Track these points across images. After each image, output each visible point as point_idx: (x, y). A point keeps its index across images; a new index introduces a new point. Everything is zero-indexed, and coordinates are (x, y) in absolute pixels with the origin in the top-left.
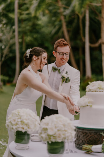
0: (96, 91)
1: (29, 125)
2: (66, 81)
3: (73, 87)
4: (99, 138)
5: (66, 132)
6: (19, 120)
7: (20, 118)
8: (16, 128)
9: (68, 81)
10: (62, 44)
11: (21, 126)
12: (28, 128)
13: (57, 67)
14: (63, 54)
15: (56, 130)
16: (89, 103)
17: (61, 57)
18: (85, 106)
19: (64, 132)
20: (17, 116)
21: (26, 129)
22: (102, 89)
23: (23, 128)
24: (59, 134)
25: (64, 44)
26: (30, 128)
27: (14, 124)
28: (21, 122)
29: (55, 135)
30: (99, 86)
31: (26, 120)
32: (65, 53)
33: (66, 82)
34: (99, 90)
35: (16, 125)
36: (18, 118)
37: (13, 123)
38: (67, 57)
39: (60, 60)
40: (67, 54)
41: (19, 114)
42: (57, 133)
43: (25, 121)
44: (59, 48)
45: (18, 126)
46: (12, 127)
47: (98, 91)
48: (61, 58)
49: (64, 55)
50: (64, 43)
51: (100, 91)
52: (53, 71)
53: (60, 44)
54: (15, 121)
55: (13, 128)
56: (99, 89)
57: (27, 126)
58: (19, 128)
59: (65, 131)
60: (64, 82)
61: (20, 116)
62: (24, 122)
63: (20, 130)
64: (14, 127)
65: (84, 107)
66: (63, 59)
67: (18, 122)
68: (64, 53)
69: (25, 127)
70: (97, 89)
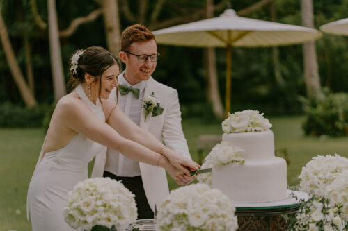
0: (246, 131)
1: (120, 212)
2: (153, 113)
3: (168, 124)
4: (265, 227)
5: (226, 220)
6: (100, 203)
7: (100, 199)
8: (93, 221)
9: (158, 112)
10: (143, 37)
11: (104, 215)
12: (119, 218)
13: (129, 85)
14: (146, 57)
15: (205, 216)
16: (236, 157)
17: (142, 64)
18: (229, 163)
19: (221, 219)
20: (92, 195)
21: (115, 221)
22: (259, 126)
23: (109, 220)
24: (213, 224)
25: (146, 36)
26: (124, 218)
27: (89, 212)
28: (104, 205)
29: (203, 228)
30: (252, 121)
31: (114, 200)
32: (150, 56)
33: (155, 114)
34: (253, 129)
35: (92, 215)
36: (94, 198)
37: (85, 209)
38: (152, 64)
39: (138, 71)
40: (153, 58)
41: (95, 190)
42: (209, 222)
43: (112, 203)
44: (134, 45)
45: (97, 215)
46: (82, 219)
47: (251, 131)
48: (142, 67)
49: (147, 59)
50: (146, 33)
51: (255, 130)
52: (122, 94)
53: (137, 36)
54: (88, 205)
55: (86, 222)
56: (254, 126)
57: (116, 215)
58: (99, 220)
59: (223, 216)
60: (151, 114)
61: (98, 193)
62: (110, 207)
63: (103, 223)
64: (90, 219)
65: (224, 164)
66: (146, 67)
67: (97, 206)
68: (148, 56)
69: (114, 218)
70: (249, 126)
